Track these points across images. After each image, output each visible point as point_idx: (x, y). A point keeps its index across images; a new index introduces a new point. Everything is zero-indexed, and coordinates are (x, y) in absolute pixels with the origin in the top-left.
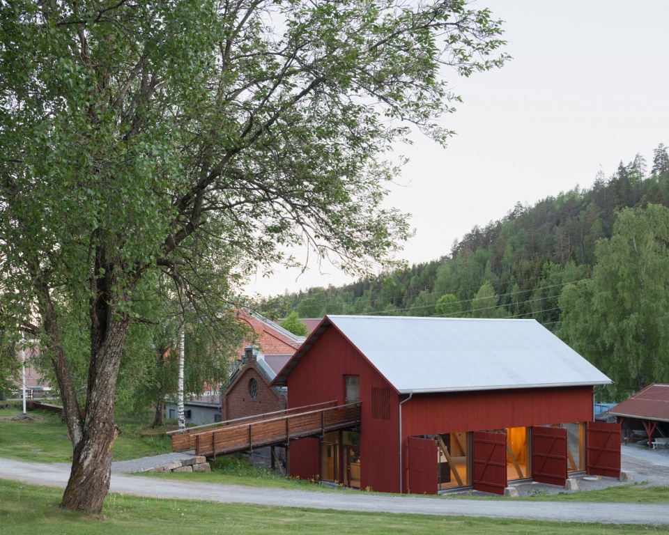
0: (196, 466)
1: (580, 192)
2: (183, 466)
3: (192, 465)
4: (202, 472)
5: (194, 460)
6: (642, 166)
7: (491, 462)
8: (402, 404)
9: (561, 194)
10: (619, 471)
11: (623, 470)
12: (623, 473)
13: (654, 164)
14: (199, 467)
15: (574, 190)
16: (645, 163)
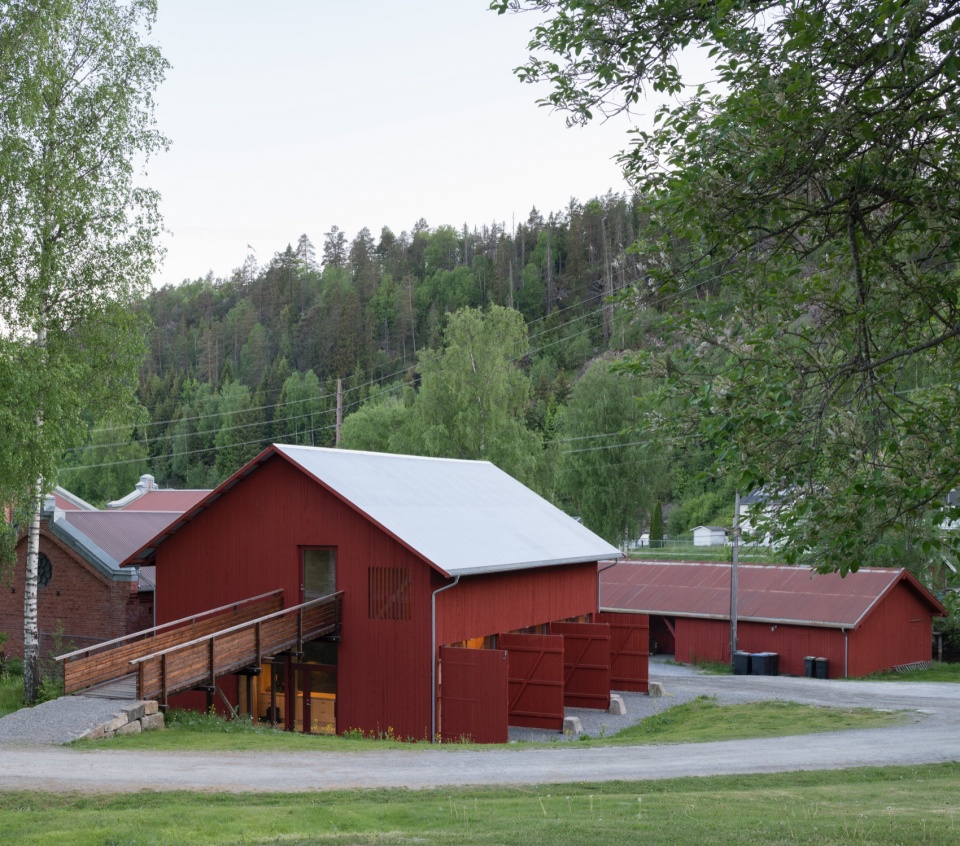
0: (146, 719)
1: (214, 282)
2: (129, 721)
3: (139, 719)
4: (154, 729)
5: (142, 708)
6: (308, 254)
7: (534, 680)
8: (437, 595)
9: (185, 282)
10: (646, 683)
11: (651, 682)
12: (654, 686)
13: (324, 253)
14: (150, 722)
15: (204, 278)
16: (313, 250)
